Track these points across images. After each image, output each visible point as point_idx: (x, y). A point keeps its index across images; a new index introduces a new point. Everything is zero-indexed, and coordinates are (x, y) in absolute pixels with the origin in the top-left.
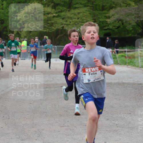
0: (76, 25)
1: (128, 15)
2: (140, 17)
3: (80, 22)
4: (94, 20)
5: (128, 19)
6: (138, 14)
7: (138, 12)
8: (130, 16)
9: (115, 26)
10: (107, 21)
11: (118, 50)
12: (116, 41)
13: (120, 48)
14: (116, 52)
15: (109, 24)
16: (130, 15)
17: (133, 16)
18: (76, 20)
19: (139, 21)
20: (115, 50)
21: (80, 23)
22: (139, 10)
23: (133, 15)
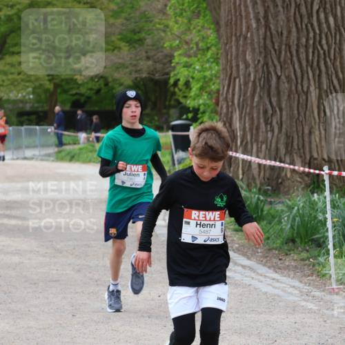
0: (15, 86)
1: (117, 68)
2: (139, 70)
3: (22, 80)
4: (50, 77)
5: (116, 75)
6: (135, 65)
7: (135, 62)
8: (121, 69)
9: (91, 89)
10: (76, 79)
11: (98, 135)
12: (95, 118)
13: (102, 131)
14: (95, 140)
15: (80, 85)
16: (120, 67)
17: (128, 70)
18: (15, 76)
19: (138, 79)
20: (94, 135)
21: (23, 83)
22: (138, 58)
23: (127, 68)
